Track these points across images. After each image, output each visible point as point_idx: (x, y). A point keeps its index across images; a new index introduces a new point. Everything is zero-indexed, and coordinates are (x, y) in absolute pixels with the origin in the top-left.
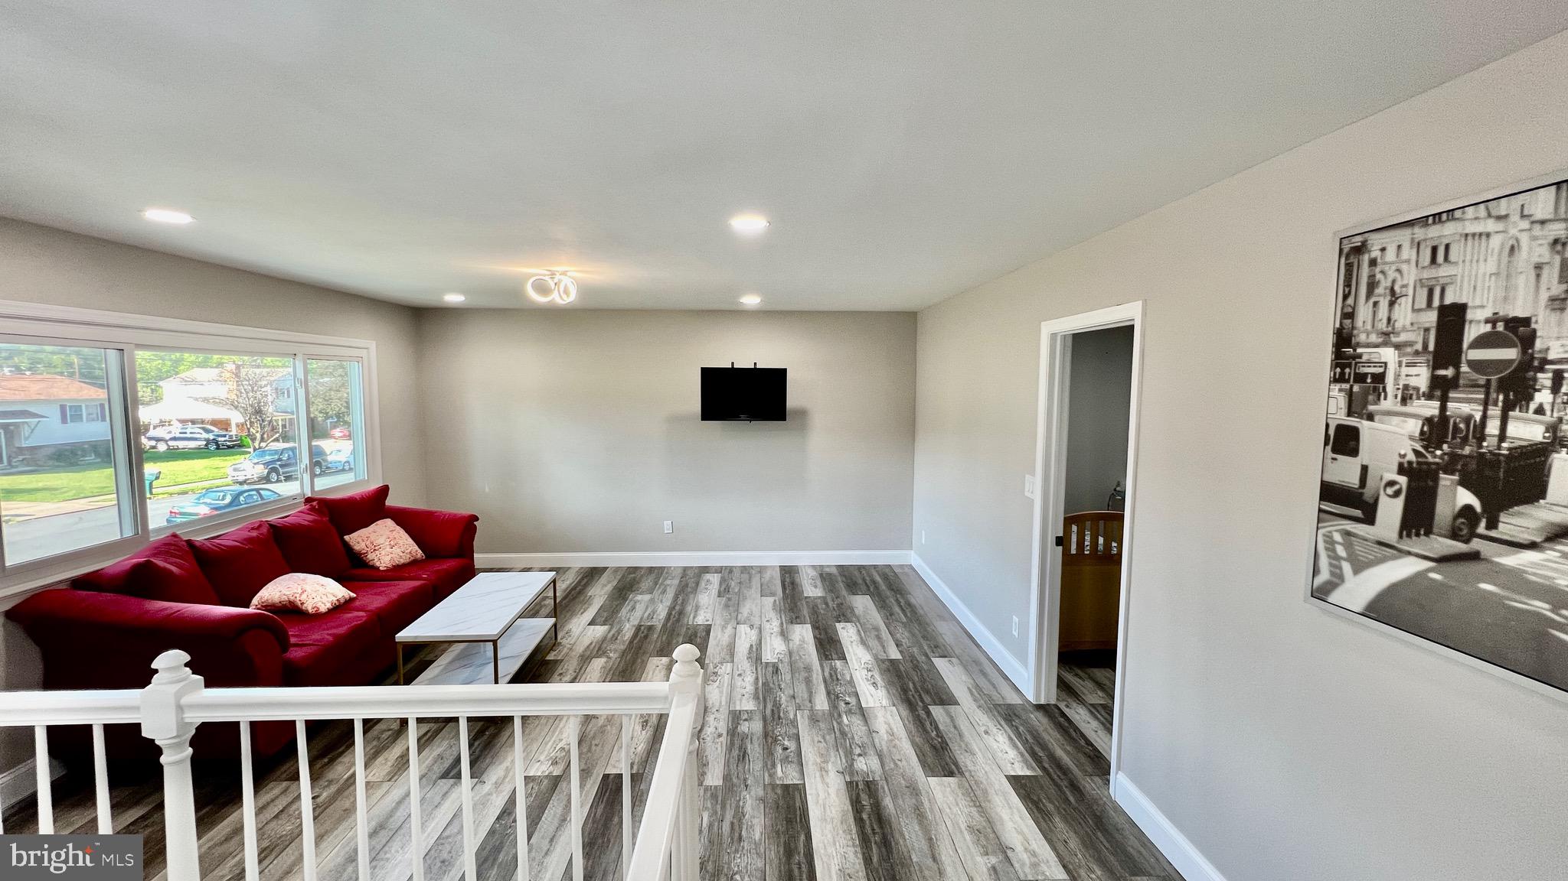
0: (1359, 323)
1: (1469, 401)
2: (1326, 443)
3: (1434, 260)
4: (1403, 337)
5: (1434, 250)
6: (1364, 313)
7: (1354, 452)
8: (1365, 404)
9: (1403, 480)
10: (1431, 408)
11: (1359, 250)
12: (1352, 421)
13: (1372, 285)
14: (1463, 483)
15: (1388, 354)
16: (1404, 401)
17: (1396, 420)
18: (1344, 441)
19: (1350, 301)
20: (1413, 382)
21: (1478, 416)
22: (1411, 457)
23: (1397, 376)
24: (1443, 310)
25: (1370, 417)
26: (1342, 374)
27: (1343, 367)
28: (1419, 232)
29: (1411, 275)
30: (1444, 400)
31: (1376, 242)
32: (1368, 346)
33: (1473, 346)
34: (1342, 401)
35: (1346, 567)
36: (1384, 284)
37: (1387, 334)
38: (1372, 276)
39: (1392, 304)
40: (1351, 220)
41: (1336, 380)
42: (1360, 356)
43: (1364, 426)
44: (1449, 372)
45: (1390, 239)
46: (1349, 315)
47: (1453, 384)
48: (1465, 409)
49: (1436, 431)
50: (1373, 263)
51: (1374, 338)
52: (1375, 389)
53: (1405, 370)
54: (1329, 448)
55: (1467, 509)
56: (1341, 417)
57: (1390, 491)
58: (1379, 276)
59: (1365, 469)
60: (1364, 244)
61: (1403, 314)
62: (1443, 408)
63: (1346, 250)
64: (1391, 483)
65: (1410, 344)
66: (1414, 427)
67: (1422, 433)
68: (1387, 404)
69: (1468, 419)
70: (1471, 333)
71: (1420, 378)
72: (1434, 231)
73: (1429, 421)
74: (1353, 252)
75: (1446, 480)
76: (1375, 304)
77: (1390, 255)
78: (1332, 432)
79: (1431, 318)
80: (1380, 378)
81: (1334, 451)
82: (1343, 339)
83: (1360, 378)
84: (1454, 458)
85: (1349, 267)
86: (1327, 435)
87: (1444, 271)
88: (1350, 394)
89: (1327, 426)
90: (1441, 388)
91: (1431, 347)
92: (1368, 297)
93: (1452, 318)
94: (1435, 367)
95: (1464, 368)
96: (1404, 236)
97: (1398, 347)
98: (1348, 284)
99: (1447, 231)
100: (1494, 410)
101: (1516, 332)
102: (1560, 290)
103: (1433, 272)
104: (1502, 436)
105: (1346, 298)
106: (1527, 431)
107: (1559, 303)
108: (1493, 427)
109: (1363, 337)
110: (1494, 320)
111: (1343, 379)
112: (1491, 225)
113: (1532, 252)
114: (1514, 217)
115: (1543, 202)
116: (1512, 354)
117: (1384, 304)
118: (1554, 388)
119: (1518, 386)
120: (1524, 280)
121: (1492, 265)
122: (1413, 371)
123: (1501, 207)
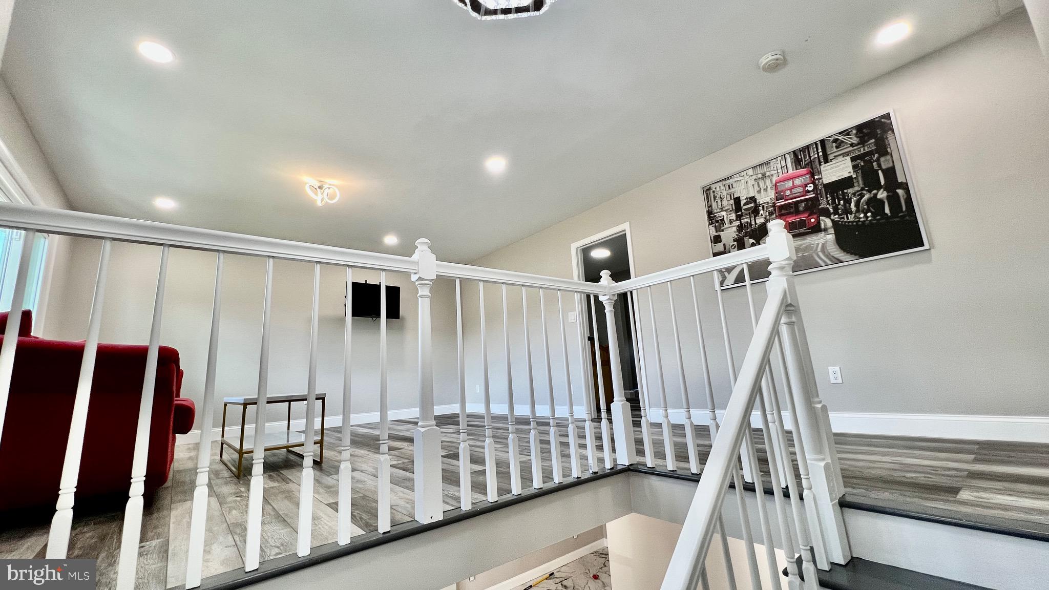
0: (714, 208)
1: (747, 218)
2: (711, 243)
3: (729, 188)
4: (726, 208)
5: (729, 186)
6: (714, 205)
7: (720, 241)
8: (720, 227)
9: (735, 243)
10: (738, 223)
11: (709, 189)
12: (718, 234)
13: (715, 198)
14: (749, 238)
15: (724, 213)
16: (731, 224)
17: (730, 229)
18: (717, 239)
19: (710, 202)
20: (731, 218)
21: (749, 221)
22: (736, 237)
23: (727, 218)
24: (735, 199)
25: (723, 231)
26: (712, 222)
27: (711, 220)
28: (724, 182)
29: (724, 193)
30: (740, 220)
31: (713, 187)
32: (717, 213)
33: (743, 206)
34: (714, 229)
36: (718, 196)
37: (722, 208)
38: (714, 195)
39: (721, 201)
40: (706, 182)
41: (710, 225)
42: (716, 216)
43: (721, 234)
44: (740, 213)
45: (717, 185)
46: (710, 206)
47: (742, 215)
48: (746, 220)
49: (740, 228)
50: (714, 192)
51: (718, 210)
52: (722, 223)
53: (729, 216)
54: (713, 243)
55: (753, 243)
56: (714, 234)
57: (733, 248)
58: (716, 195)
59: (724, 245)
60: (710, 187)
61: (725, 203)
62: (741, 222)
63: (705, 190)
64: (732, 246)
65: (729, 209)
66: (735, 229)
67: (737, 230)
68: (726, 226)
69: (747, 222)
70: (742, 203)
71: (733, 216)
72: (728, 182)
73: (738, 226)
74: (707, 191)
75: (746, 239)
76: (717, 202)
77: (718, 189)
78: (712, 239)
79: (732, 202)
80: (723, 220)
81: (714, 243)
82: (710, 213)
83: (717, 222)
84: (746, 232)
85: (707, 194)
86: (711, 240)
87: (732, 190)
88: (715, 226)
89: (711, 237)
90: (739, 218)
91: (734, 209)
92: (714, 201)
93: (737, 200)
94: (736, 213)
95: (743, 211)
96: (720, 184)
97: (725, 211)
98: (708, 198)
99: (731, 181)
100: (753, 219)
101: (753, 199)
102: (758, 189)
103: (730, 191)
104: (756, 224)
105: (708, 202)
106: (760, 220)
107: (759, 192)
108: (753, 223)
109: (715, 211)
110: (747, 199)
111: (712, 223)
112: (741, 178)
113: (751, 182)
114: (745, 176)
115: (750, 172)
116: (752, 205)
117: (719, 201)
118: (763, 210)
119: (755, 212)
120: (751, 189)
121: (743, 187)
122: (731, 215)
123: (742, 174)
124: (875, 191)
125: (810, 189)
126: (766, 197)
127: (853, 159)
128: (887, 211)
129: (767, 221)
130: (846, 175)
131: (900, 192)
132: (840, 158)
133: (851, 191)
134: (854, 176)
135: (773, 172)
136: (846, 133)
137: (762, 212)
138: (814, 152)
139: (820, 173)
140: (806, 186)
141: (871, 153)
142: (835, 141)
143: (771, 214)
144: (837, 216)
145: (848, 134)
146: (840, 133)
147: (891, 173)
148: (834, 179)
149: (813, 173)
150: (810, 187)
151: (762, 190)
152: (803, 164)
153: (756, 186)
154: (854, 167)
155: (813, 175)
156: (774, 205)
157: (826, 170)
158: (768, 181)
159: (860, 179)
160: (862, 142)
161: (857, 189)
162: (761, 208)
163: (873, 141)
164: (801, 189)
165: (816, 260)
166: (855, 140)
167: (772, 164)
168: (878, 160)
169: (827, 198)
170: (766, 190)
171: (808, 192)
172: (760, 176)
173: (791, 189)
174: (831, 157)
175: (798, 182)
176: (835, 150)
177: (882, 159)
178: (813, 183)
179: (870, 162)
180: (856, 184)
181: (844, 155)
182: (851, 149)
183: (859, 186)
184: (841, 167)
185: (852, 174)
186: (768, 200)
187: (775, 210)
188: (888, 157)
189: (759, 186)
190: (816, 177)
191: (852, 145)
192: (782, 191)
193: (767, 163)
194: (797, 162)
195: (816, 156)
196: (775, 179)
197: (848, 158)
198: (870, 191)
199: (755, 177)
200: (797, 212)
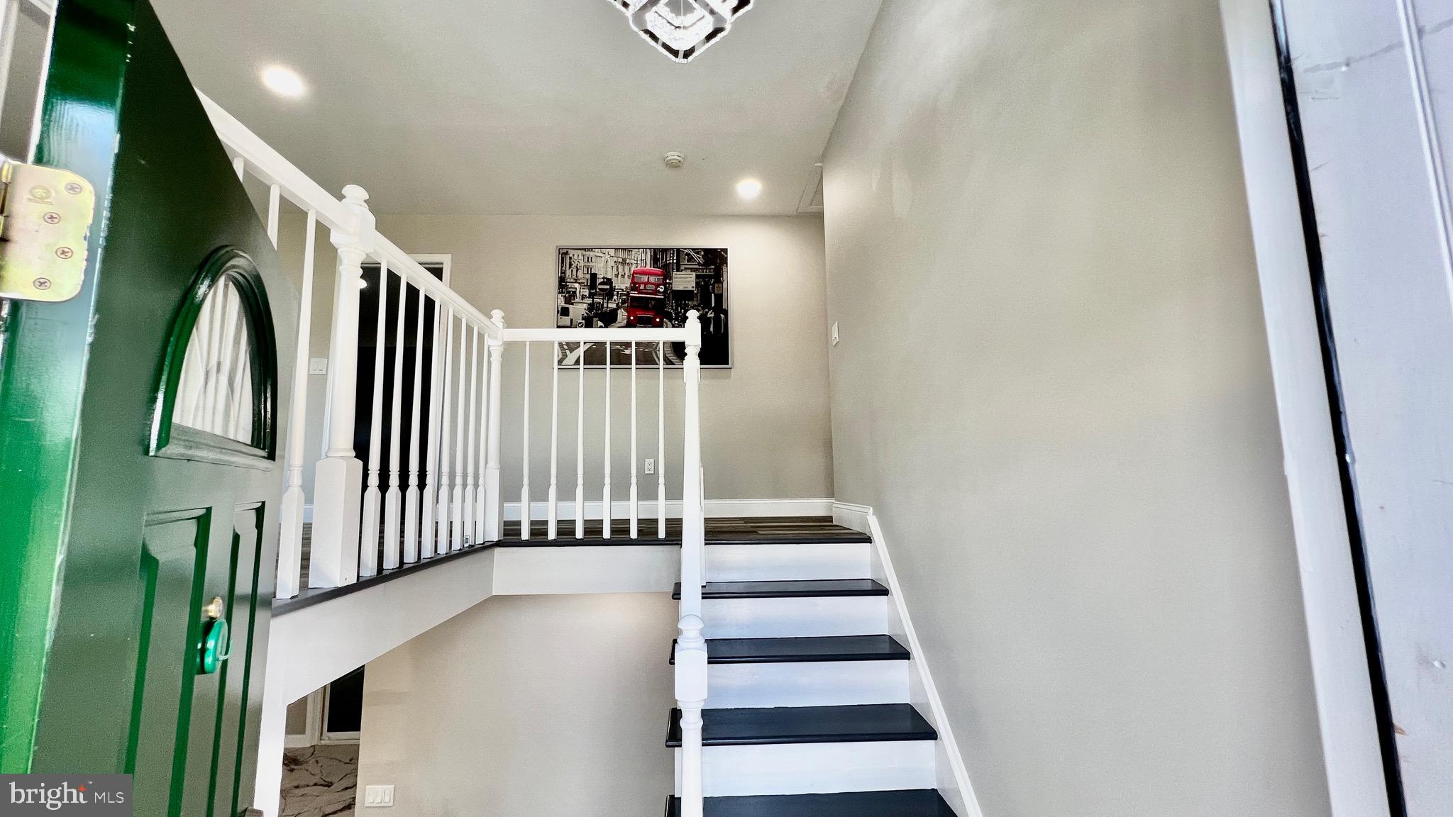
0: (567, 276)
1: (600, 298)
2: (558, 313)
3: (588, 261)
4: (581, 281)
5: (588, 258)
6: (568, 273)
7: (568, 315)
8: (570, 300)
9: (584, 321)
10: (590, 301)
11: (567, 253)
12: (567, 306)
13: (571, 265)
14: (598, 319)
15: (577, 285)
16: (582, 299)
17: (580, 304)
18: (564, 312)
19: (564, 268)
20: (584, 294)
21: (602, 302)
22: (585, 315)
23: (580, 292)
24: (592, 274)
25: (572, 304)
26: (562, 291)
27: (562, 289)
28: (584, 252)
29: (582, 264)
30: (593, 299)
31: (571, 253)
32: (570, 282)
33: (599, 284)
34: (563, 300)
35: (568, 351)
36: (575, 265)
37: (576, 280)
38: (570, 262)
39: (577, 271)
40: (565, 243)
41: (559, 293)
42: (568, 285)
43: (571, 307)
44: (593, 291)
45: (575, 252)
46: (564, 272)
47: (595, 294)
48: (599, 300)
49: (591, 307)
50: (570, 258)
51: (572, 280)
52: (573, 296)
53: (582, 290)
55: (601, 324)
56: (563, 305)
57: (579, 326)
58: (573, 262)
59: (572, 320)
60: (567, 252)
61: (580, 274)
62: (593, 301)
63: (562, 252)
64: (580, 323)
65: (583, 283)
66: (585, 306)
67: (588, 308)
68: (577, 300)
69: (599, 303)
70: (599, 281)
71: (586, 292)
72: (588, 253)
73: (589, 304)
74: (563, 254)
75: (595, 319)
76: (572, 270)
77: (576, 257)
78: (560, 309)
79: (588, 276)
80: (575, 292)
81: (560, 314)
82: (562, 280)
83: (568, 292)
84: (596, 313)
85: (562, 258)
86: (558, 311)
87: (591, 264)
88: (565, 297)
89: (558, 307)
90: (591, 295)
91: (589, 285)
92: (569, 268)
93: (594, 276)
94: (590, 290)
95: (597, 290)
96: (580, 252)
97: (579, 283)
98: (562, 263)
99: (591, 254)
100: (605, 301)
101: (609, 282)
102: (616, 273)
103: (588, 264)
104: (607, 307)
105: (562, 267)
106: (612, 305)
107: (617, 276)
108: (605, 305)
109: (568, 280)
110: (604, 278)
111: (562, 293)
112: (601, 255)
113: (611, 263)
114: (607, 254)
115: (612, 252)
116: (608, 287)
117: (575, 271)
118: (617, 296)
119: (609, 294)
120: (609, 270)
121: (602, 265)
122: (584, 290)
123: (604, 251)
124: (707, 310)
125: (661, 290)
126: (622, 284)
127: (697, 277)
128: (712, 329)
129: (618, 308)
130: (691, 289)
131: (722, 316)
132: (689, 272)
133: (690, 303)
134: (695, 292)
135: (633, 262)
136: (696, 251)
137: (615, 297)
138: (670, 257)
139: (671, 279)
140: (658, 285)
141: (710, 277)
142: (688, 254)
143: (624, 302)
144: (676, 322)
145: (698, 253)
146: (693, 249)
147: (719, 298)
148: (681, 288)
149: (667, 275)
150: (661, 289)
151: (620, 276)
152: (660, 264)
153: (615, 268)
154: (697, 284)
155: (665, 279)
156: (628, 295)
157: (676, 278)
158: (627, 268)
159: (699, 294)
160: (706, 264)
161: (695, 303)
162: (615, 293)
163: (713, 267)
164: (653, 287)
165: (653, 357)
166: (701, 261)
167: (633, 253)
168: (713, 285)
169: (672, 303)
170: (623, 276)
171: (659, 292)
172: (621, 260)
173: (645, 284)
174: (682, 267)
175: (652, 279)
176: (686, 263)
177: (716, 285)
178: (665, 285)
179: (707, 284)
180: (695, 299)
181: (692, 270)
182: (697, 267)
183: (697, 301)
184: (688, 279)
185: (694, 289)
186: (623, 287)
187: (628, 299)
188: (720, 285)
189: (617, 270)
190: (668, 281)
191: (699, 264)
192: (637, 283)
193: (630, 250)
194: (655, 261)
195: (671, 261)
196: (633, 268)
197: (694, 274)
198: (703, 309)
199: (615, 259)
200: (646, 309)
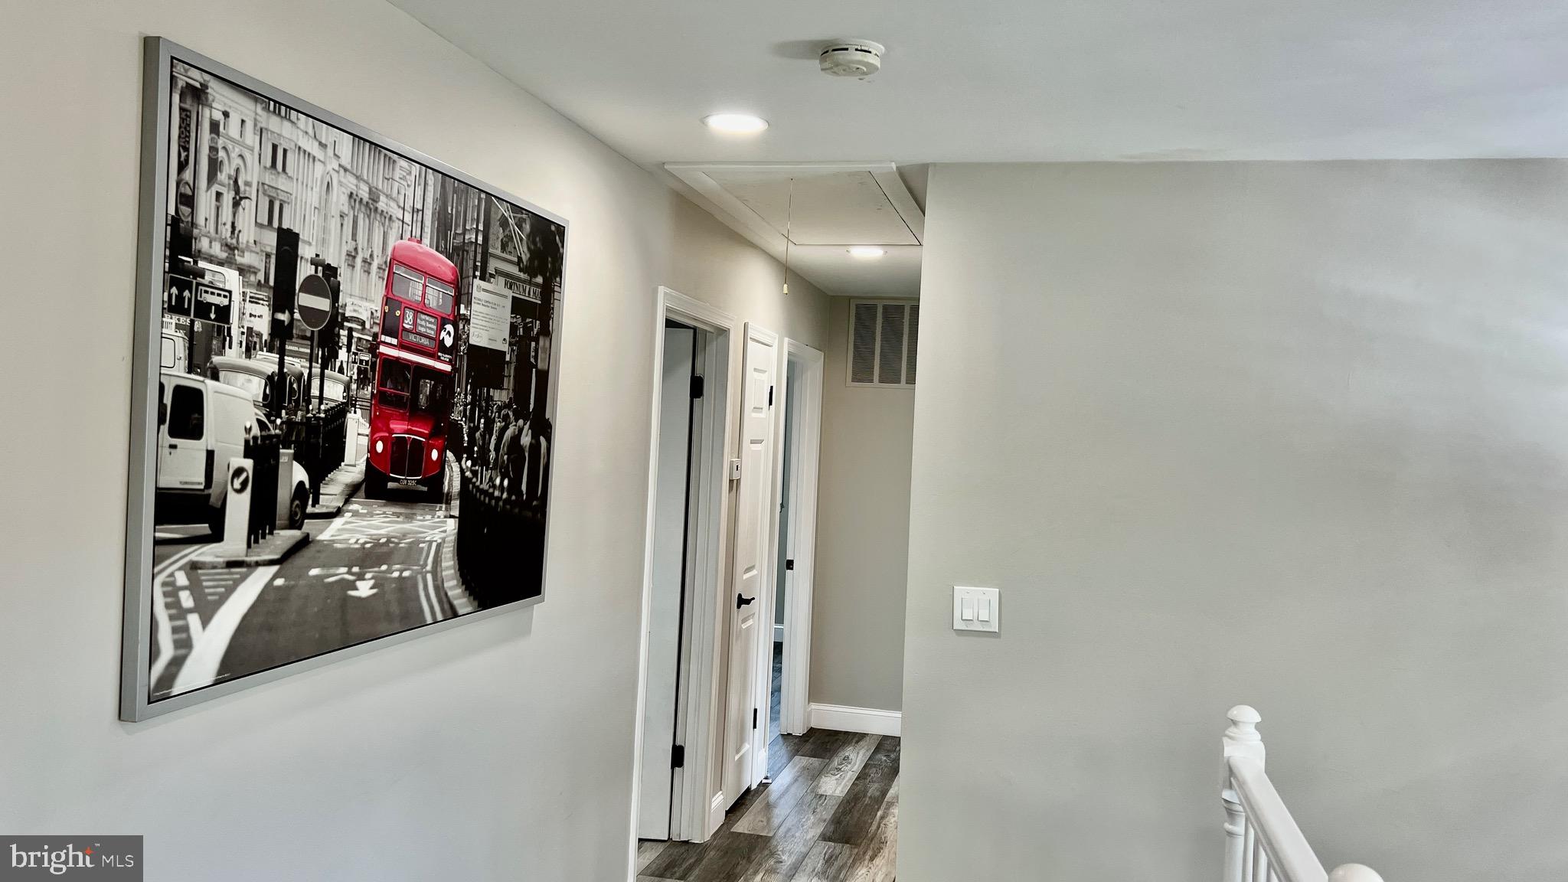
0: (200, 218)
1: (300, 355)
2: (161, 421)
3: (274, 162)
4: (247, 259)
5: (273, 148)
6: (205, 204)
7: (196, 432)
8: (208, 353)
9: (248, 464)
10: (272, 363)
11: (197, 94)
12: (194, 381)
13: (214, 166)
14: (297, 457)
15: (232, 280)
16: (248, 351)
17: (239, 378)
18: (185, 414)
19: (188, 175)
20: (256, 325)
21: (306, 373)
22: (255, 430)
23: (241, 313)
24: (281, 236)
26: (180, 299)
27: (183, 286)
28: (262, 114)
29: (253, 171)
30: (282, 353)
31: (215, 97)
32: (210, 259)
33: (303, 288)
34: (180, 345)
36: (227, 169)
37: (231, 248)
38: (213, 150)
39: (236, 204)
41: (170, 308)
42: (201, 274)
43: (208, 387)
44: (285, 317)
45: (232, 103)
46: (186, 199)
47: (288, 332)
48: (297, 365)
49: (276, 392)
50: (215, 127)
51: (217, 250)
52: (220, 330)
53: (249, 307)
54: (165, 428)
55: (298, 489)
56: (179, 373)
57: (237, 483)
58: (221, 154)
59: (210, 454)
60: (202, 88)
61: (246, 225)
62: (281, 364)
63: (180, 81)
64: (238, 472)
65: (254, 270)
66: (256, 388)
67: (265, 396)
68: (232, 354)
69: (299, 378)
70: (302, 272)
71: (263, 320)
72: (274, 125)
73: (270, 379)
75: (286, 454)
76: (219, 195)
77: (235, 130)
78: (168, 400)
79: (271, 240)
80: (224, 313)
81: (173, 433)
82: (179, 240)
83: (203, 309)
84: (289, 423)
86: (162, 406)
87: (281, 181)
89: (162, 387)
90: (279, 337)
91: (272, 283)
92: (209, 187)
93: (288, 241)
94: (275, 308)
95: (297, 316)
96: (246, 109)
97: (243, 270)
99: (285, 130)
100: (315, 369)
101: (331, 279)
102: (351, 245)
103: (272, 178)
104: (320, 398)
106: (333, 390)
108: (314, 388)
109: (203, 244)
111: (181, 308)
112: (313, 148)
113: (339, 195)
114: (329, 149)
115: (346, 149)
116: (326, 303)
117: (226, 199)
118: (348, 346)
120: (333, 225)
122: (254, 308)
123: (321, 132)
124: (521, 422)
126: (364, 295)
127: (514, 307)
128: (524, 484)
129: (351, 403)
131: (543, 441)
134: (507, 357)
137: (343, 355)
139: (469, 299)
140: (443, 323)
143: (362, 379)
145: (520, 225)
148: (483, 340)
149: (461, 287)
151: (359, 259)
153: (348, 224)
154: (512, 329)
156: (374, 348)
157: (478, 301)
158: (377, 232)
162: (344, 335)
164: (432, 328)
167: (397, 173)
168: (538, 339)
169: (466, 394)
170: (367, 265)
172: (363, 191)
173: (415, 311)
174: (491, 265)
175: (432, 295)
177: (542, 342)
178: (455, 324)
180: (505, 383)
182: (516, 272)
185: (506, 347)
186: (368, 310)
187: (375, 370)
189: (354, 234)
190: (462, 309)
192: (399, 305)
193: (388, 157)
196: (392, 239)
197: (510, 295)
199: (351, 182)
